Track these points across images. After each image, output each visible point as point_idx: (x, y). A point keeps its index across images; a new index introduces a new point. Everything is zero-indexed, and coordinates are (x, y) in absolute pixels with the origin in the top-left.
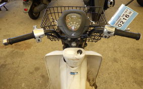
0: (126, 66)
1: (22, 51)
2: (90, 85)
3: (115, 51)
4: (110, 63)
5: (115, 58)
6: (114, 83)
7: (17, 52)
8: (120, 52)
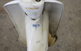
0: (78, 22)
1: (5, 15)
2: (52, 36)
3: (70, 13)
4: (67, 21)
5: (70, 18)
6: (70, 34)
7: (1, 15)
8: (74, 13)
